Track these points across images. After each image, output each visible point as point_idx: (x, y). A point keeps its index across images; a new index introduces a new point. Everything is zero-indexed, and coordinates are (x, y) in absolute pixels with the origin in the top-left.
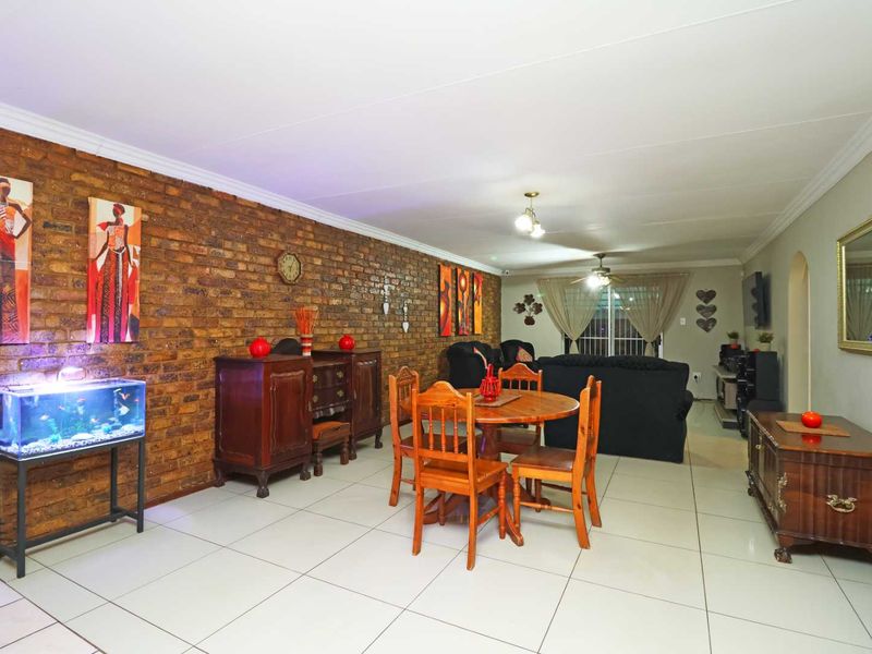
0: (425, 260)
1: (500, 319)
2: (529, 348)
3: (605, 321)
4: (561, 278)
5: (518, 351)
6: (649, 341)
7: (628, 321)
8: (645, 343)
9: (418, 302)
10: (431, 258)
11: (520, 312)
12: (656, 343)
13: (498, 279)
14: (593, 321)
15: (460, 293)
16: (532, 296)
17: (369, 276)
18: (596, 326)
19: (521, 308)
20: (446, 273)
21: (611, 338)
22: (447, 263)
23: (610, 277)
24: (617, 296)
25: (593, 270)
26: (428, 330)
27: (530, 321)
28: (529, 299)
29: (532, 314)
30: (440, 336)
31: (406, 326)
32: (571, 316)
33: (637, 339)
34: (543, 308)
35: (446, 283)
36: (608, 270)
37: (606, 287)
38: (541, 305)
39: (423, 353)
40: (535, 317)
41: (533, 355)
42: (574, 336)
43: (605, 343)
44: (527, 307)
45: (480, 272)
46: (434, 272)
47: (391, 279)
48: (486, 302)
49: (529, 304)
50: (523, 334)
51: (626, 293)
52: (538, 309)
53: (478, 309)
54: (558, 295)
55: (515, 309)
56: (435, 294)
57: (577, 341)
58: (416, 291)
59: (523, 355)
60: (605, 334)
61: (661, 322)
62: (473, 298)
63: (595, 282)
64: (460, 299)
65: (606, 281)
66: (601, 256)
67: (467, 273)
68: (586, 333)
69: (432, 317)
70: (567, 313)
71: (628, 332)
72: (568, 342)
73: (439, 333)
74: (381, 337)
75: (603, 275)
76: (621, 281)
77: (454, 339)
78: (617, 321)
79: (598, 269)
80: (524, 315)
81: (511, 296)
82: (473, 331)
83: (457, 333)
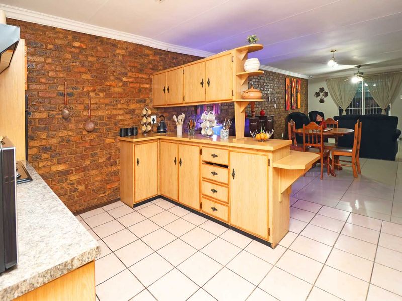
0: (281, 76)
1: (307, 101)
2: (322, 115)
3: (360, 99)
4: (338, 78)
5: (316, 116)
6: (383, 109)
7: (372, 98)
8: (382, 110)
9: (279, 95)
10: (283, 75)
11: (317, 97)
12: (387, 110)
13: (306, 81)
14: (354, 99)
15: (293, 89)
16: (323, 88)
17: (265, 86)
18: (356, 102)
19: (317, 95)
20: (288, 81)
21: (363, 108)
22: (288, 76)
23: (363, 77)
24: (366, 85)
25: (355, 74)
26: (282, 107)
27: (322, 101)
28: (322, 90)
29: (323, 97)
30: (286, 110)
31: (275, 106)
32: (343, 97)
33: (377, 108)
34: (329, 94)
35: (288, 86)
36: (362, 73)
37: (361, 82)
38: (327, 93)
39: (280, 118)
40: (325, 99)
41: (323, 119)
42: (344, 108)
43: (360, 111)
44: (320, 94)
45: (300, 78)
46: (284, 81)
47: (271, 86)
48: (302, 93)
49: (322, 92)
50: (319, 108)
51: (371, 83)
52: (326, 95)
53: (299, 97)
54: (336, 87)
55: (314, 95)
56: (284, 91)
57: (346, 111)
58: (278, 90)
59: (319, 119)
60: (360, 106)
61: (390, 98)
62: (297, 92)
63: (356, 80)
64: (293, 92)
65: (361, 79)
66: (359, 67)
67: (295, 80)
68: (351, 106)
69: (283, 102)
70: (341, 95)
71: (372, 104)
72: (341, 111)
73: (286, 108)
74: (268, 111)
75: (360, 76)
76: (369, 78)
77: (291, 112)
78: (366, 99)
79: (357, 74)
80: (319, 98)
81: (313, 89)
82: (297, 108)
83: (292, 108)
